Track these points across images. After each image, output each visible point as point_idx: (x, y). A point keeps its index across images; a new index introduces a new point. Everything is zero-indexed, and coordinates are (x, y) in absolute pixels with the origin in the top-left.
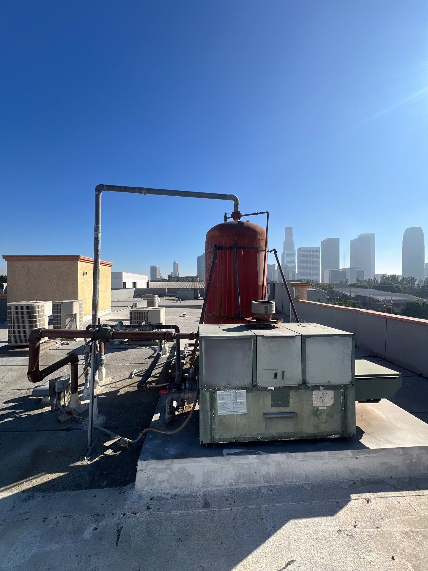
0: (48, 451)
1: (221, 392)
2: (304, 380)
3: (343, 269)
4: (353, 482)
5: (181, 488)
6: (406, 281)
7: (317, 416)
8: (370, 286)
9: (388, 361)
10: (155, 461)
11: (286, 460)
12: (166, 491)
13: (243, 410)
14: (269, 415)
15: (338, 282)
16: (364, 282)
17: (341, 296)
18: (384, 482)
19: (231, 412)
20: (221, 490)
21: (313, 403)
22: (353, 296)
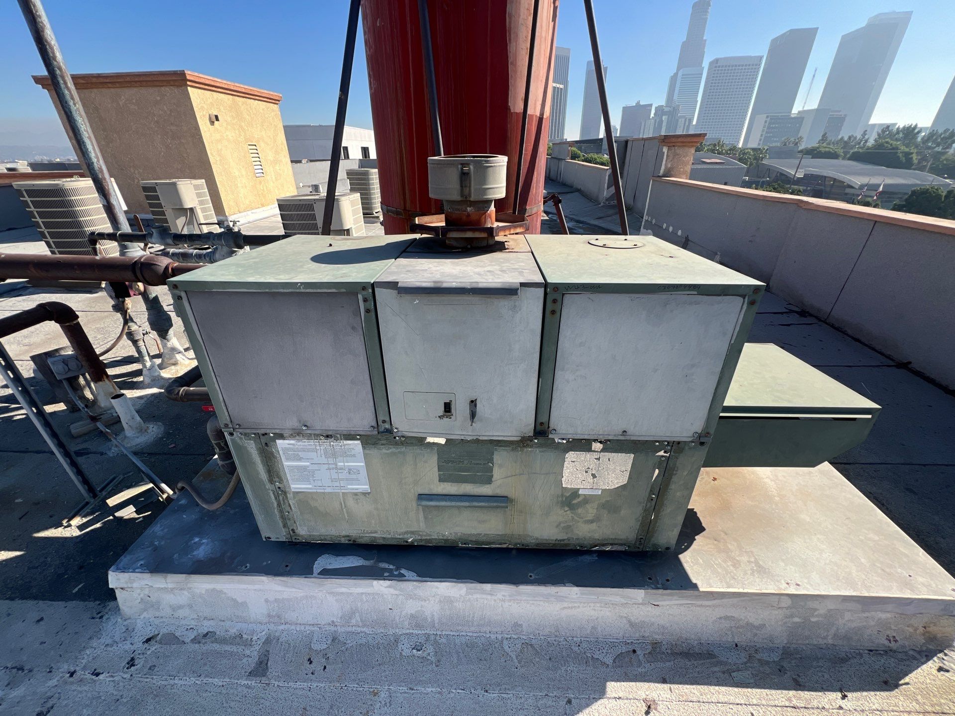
0: (17, 499)
1: (287, 442)
2: (542, 424)
3: (799, 112)
4: (631, 648)
5: (221, 621)
6: (934, 141)
7: (572, 507)
8: (845, 153)
9: (833, 326)
10: (147, 576)
11: (466, 595)
12: (188, 624)
13: (358, 485)
14: (431, 500)
15: (779, 144)
16: (837, 143)
17: (774, 176)
18: (710, 655)
19: (327, 488)
20: (308, 632)
21: (563, 479)
22: (800, 175)
